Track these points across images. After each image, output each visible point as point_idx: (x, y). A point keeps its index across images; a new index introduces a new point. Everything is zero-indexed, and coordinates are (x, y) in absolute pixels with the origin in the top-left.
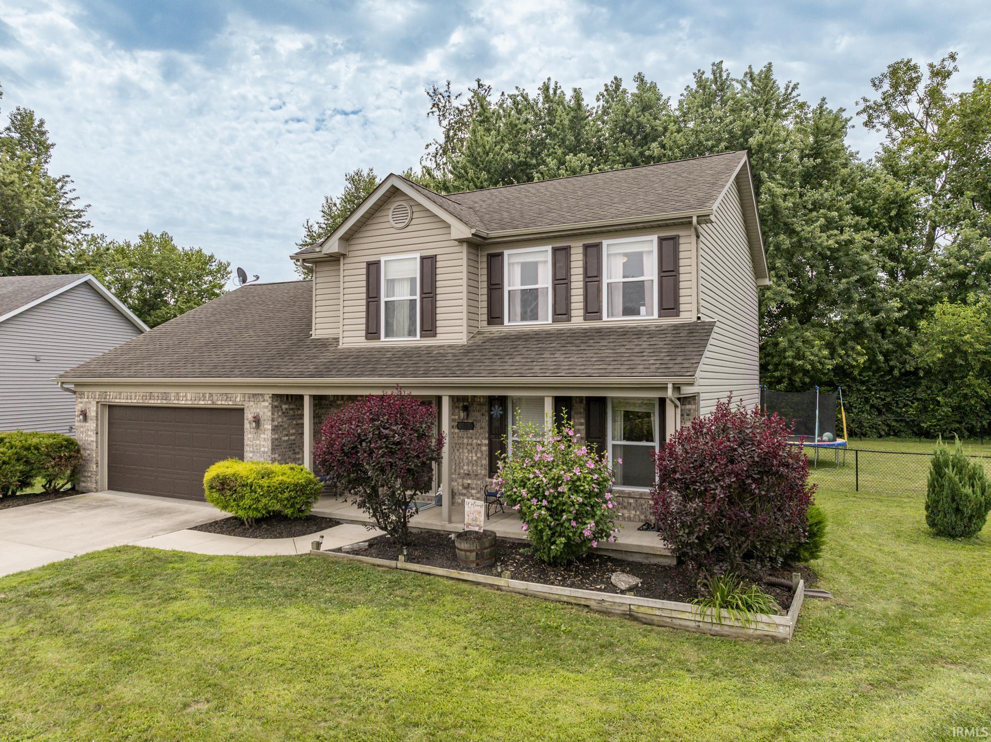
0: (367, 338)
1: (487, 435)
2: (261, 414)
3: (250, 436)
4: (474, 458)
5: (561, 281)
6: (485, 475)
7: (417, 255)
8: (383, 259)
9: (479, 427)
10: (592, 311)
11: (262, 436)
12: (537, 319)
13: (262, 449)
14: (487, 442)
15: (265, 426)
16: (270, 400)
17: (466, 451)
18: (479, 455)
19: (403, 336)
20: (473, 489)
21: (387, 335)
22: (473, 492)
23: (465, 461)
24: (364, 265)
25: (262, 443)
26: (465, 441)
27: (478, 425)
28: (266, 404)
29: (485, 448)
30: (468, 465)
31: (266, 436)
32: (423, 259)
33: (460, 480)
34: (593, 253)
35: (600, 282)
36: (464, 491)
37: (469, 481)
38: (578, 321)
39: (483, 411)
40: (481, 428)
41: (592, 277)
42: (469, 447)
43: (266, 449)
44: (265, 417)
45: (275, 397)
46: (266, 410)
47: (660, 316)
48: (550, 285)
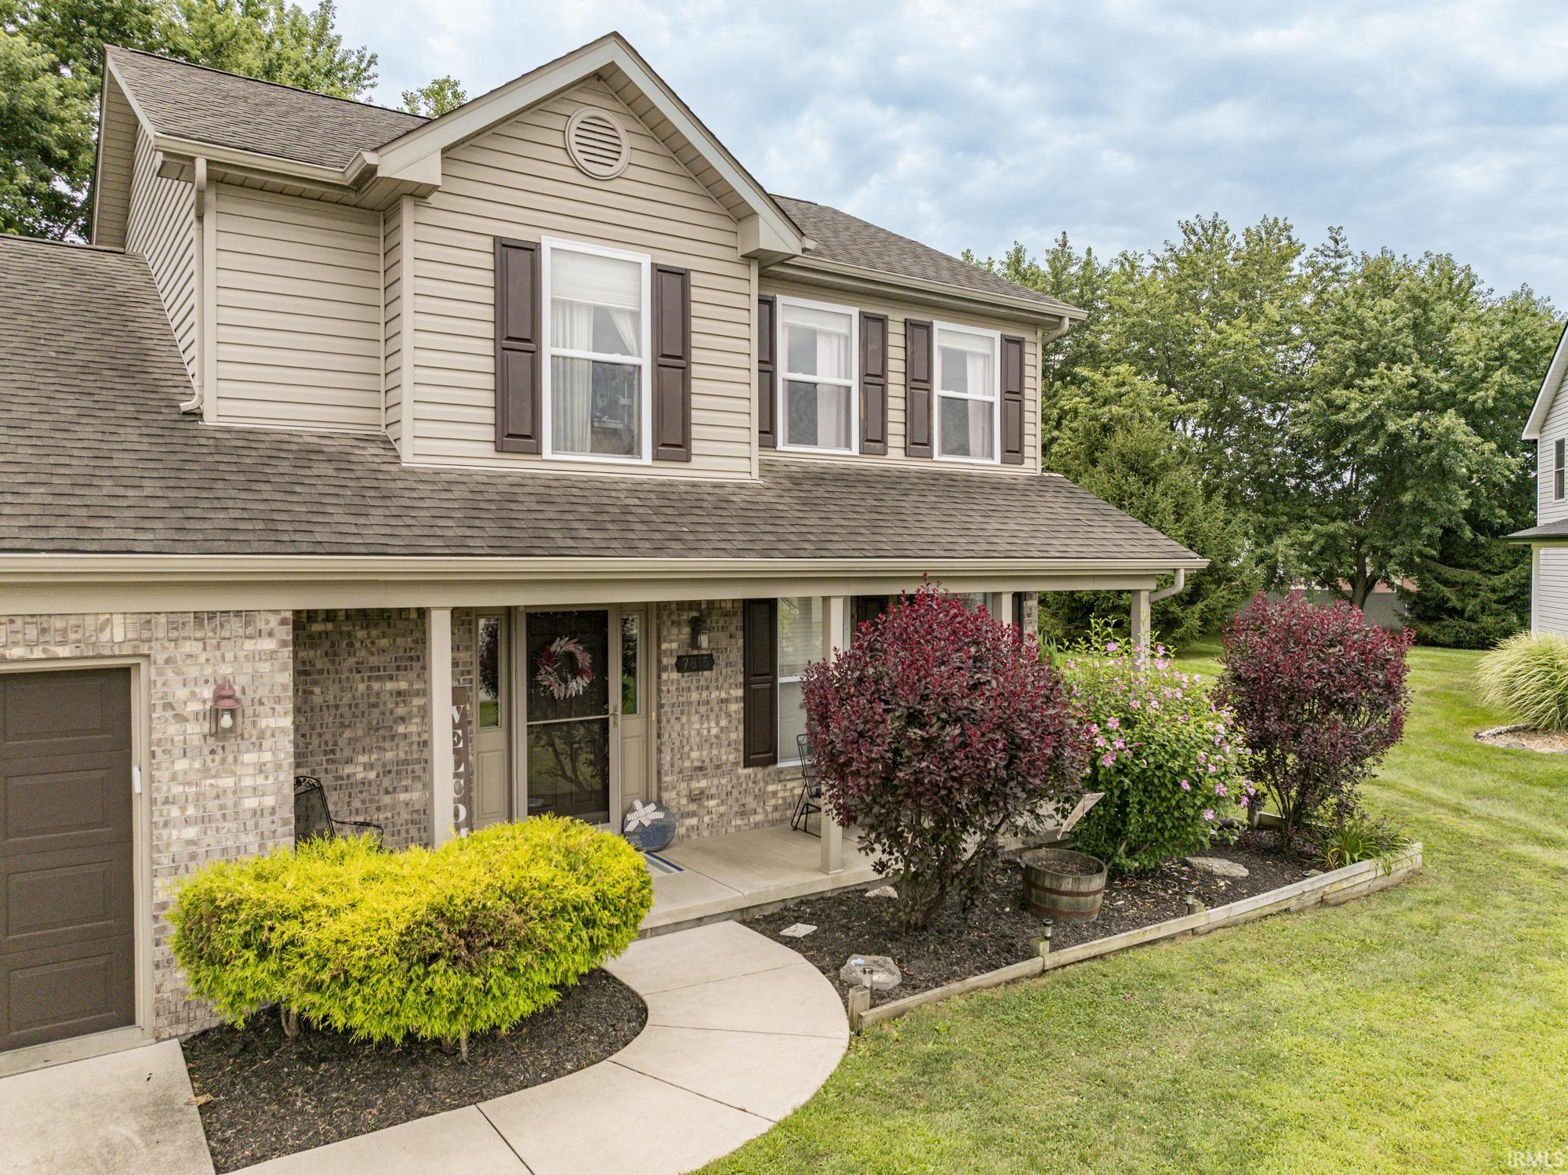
0: (500, 448)
1: (741, 678)
4: (714, 731)
5: (874, 379)
6: (737, 764)
8: (548, 242)
9: (722, 663)
10: (918, 444)
14: (740, 692)
15: (263, 723)
16: (286, 633)
17: (695, 718)
18: (723, 723)
20: (712, 797)
21: (556, 448)
22: (712, 803)
23: (695, 740)
26: (695, 696)
27: (721, 660)
28: (269, 644)
29: (736, 708)
30: (700, 748)
32: (659, 270)
33: (684, 785)
34: (919, 334)
35: (929, 391)
36: (693, 807)
37: (703, 783)
39: (732, 629)
40: (729, 664)
41: (918, 381)
42: (702, 709)
47: (1003, 461)
48: (854, 383)
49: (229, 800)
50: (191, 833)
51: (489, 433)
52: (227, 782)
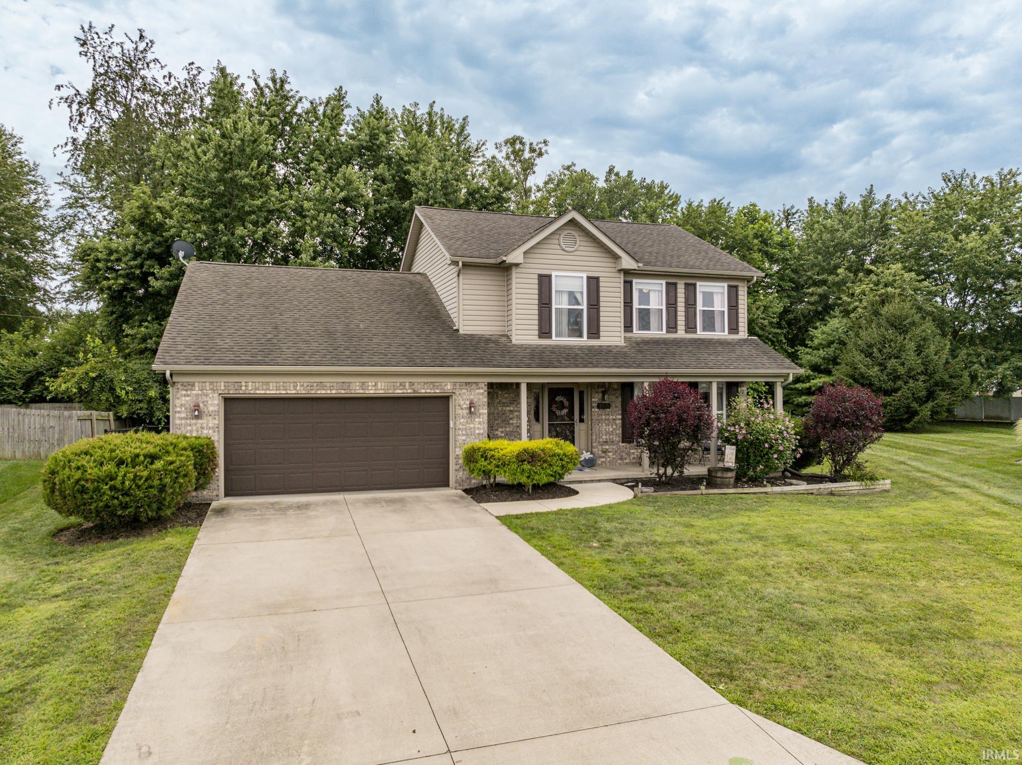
0: (540, 337)
1: (620, 412)
2: (476, 400)
3: (462, 420)
4: (611, 429)
5: (672, 305)
6: (619, 441)
7: (585, 275)
8: (554, 274)
9: (613, 406)
10: (691, 327)
11: (477, 420)
12: (649, 330)
13: (477, 431)
14: (620, 417)
15: (481, 411)
16: (486, 388)
17: (604, 424)
18: (614, 427)
19: (565, 337)
20: (610, 452)
21: (556, 336)
22: (610, 454)
23: (604, 432)
24: (536, 276)
25: (477, 426)
26: (604, 417)
27: (613, 405)
28: (482, 391)
29: (619, 422)
30: (606, 435)
31: (481, 420)
32: (589, 278)
33: (600, 447)
34: (691, 289)
35: (695, 308)
36: (603, 455)
37: (607, 447)
38: (681, 333)
39: (617, 395)
40: (616, 407)
41: (691, 304)
42: (607, 422)
43: (482, 431)
44: (480, 403)
45: (491, 385)
46: (481, 397)
47: (729, 333)
48: (664, 307)
49: (472, 430)
50: (464, 438)
51: (537, 333)
52: (472, 426)
